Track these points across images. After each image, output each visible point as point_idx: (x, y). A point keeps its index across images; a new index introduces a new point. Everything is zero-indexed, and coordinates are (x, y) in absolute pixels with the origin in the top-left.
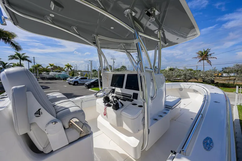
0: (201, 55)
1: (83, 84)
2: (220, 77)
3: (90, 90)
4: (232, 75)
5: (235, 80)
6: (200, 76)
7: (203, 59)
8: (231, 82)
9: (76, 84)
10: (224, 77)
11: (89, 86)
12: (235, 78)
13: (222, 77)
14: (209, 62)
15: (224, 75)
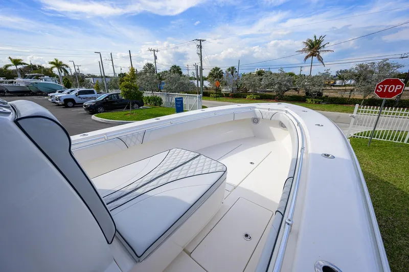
0: (310, 46)
1: (80, 105)
2: (332, 85)
3: (94, 117)
4: (348, 82)
5: (352, 91)
6: (303, 86)
7: (313, 55)
8: (346, 95)
9: (70, 104)
10: (337, 86)
11: (93, 110)
12: (352, 88)
13: (334, 86)
14: (320, 59)
15: (338, 82)
